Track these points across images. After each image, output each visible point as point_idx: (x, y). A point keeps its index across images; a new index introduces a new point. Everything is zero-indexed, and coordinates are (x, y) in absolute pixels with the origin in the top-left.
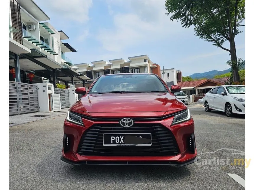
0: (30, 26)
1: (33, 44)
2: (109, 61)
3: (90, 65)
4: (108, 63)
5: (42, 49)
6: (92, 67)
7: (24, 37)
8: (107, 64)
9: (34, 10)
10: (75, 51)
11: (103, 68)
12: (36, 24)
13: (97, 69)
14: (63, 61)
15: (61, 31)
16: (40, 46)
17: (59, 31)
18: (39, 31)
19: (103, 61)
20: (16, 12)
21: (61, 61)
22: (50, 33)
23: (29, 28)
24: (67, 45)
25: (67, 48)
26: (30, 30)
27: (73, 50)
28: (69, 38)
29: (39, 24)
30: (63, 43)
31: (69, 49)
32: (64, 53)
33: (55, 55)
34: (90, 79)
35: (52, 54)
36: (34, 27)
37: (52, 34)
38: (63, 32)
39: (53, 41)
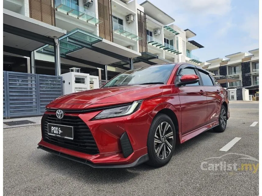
0: (156, 31)
1: (157, 47)
2: (249, 52)
3: (224, 60)
4: (247, 54)
5: (165, 50)
6: (227, 61)
7: (148, 43)
8: (246, 56)
9: (160, 16)
10: (203, 47)
11: (240, 61)
12: (160, 29)
13: (232, 64)
14: (188, 59)
15: (187, 30)
16: (164, 48)
17: (185, 30)
18: (163, 34)
19: (240, 52)
20: (142, 22)
21: (186, 59)
22: (174, 34)
23: (155, 34)
24: (193, 42)
25: (194, 45)
26: (156, 35)
27: (200, 46)
28: (196, 35)
29: (163, 28)
30: (188, 41)
31: (196, 46)
32: (191, 51)
33: (179, 54)
34: (215, 75)
35: (176, 54)
36: (159, 32)
37: (177, 34)
38: (189, 30)
39: (177, 41)
